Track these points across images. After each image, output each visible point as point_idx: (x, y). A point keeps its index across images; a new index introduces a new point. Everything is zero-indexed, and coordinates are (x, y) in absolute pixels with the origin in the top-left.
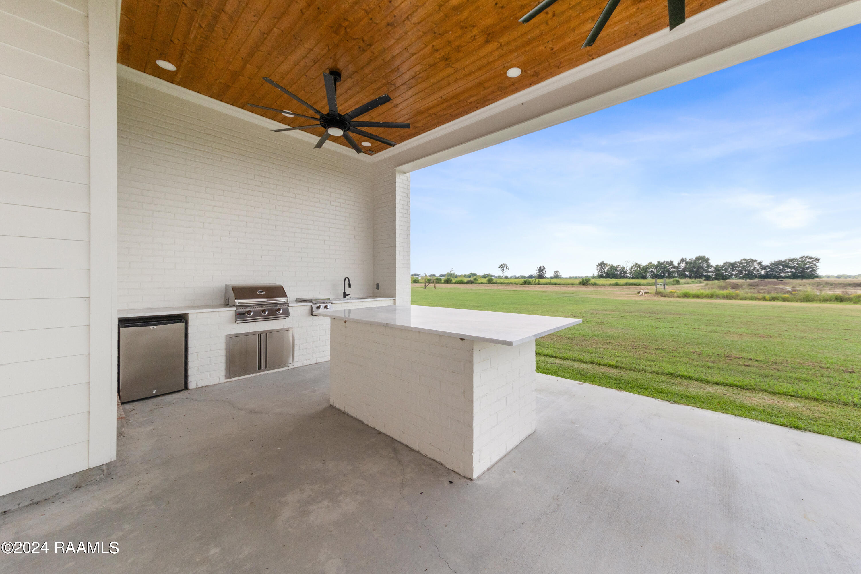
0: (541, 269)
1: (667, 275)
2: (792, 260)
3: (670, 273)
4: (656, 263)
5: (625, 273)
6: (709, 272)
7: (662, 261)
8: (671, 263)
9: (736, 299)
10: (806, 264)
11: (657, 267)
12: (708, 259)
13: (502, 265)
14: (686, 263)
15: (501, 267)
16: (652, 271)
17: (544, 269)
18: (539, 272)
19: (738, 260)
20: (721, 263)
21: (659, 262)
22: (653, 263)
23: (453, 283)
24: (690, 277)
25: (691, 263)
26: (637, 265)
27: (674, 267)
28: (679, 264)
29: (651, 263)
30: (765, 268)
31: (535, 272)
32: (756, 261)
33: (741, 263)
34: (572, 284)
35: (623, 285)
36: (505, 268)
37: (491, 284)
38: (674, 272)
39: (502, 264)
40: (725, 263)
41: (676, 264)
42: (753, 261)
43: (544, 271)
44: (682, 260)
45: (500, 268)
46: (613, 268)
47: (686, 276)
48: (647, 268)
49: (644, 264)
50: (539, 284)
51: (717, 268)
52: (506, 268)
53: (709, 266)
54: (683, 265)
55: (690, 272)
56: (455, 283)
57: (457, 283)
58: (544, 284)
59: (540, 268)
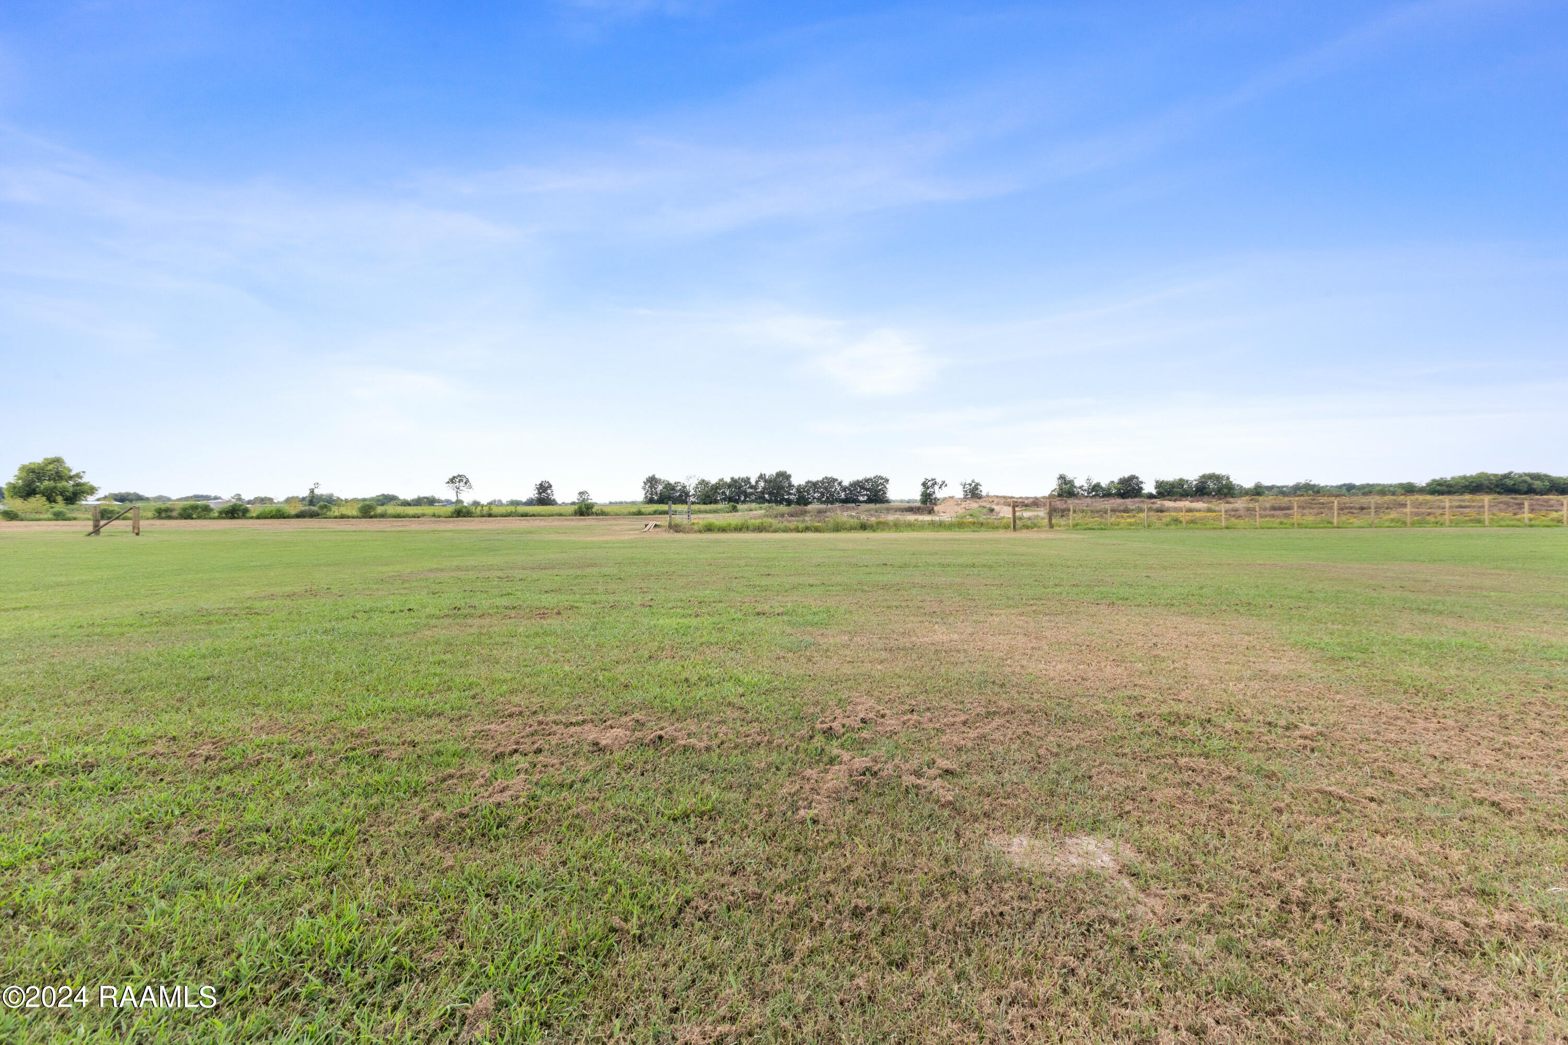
0: (544, 488)
1: (742, 498)
2: (867, 480)
3: (747, 495)
4: (728, 480)
5: (687, 495)
6: (791, 494)
7: (736, 477)
8: (747, 480)
9: (768, 531)
10: (878, 486)
11: (729, 486)
12: (789, 476)
13: (454, 477)
14: (766, 481)
15: (452, 481)
16: (724, 493)
17: (550, 486)
18: (540, 493)
19: (820, 479)
20: (803, 483)
21: (732, 479)
22: (725, 480)
23: (252, 518)
24: (769, 502)
25: (771, 481)
26: (703, 482)
27: (751, 487)
28: (757, 482)
29: (722, 480)
30: (844, 489)
31: (531, 493)
32: (837, 480)
33: (822, 482)
34: (561, 515)
35: (650, 514)
36: (462, 484)
37: (371, 517)
38: (752, 494)
39: (456, 475)
40: (808, 482)
41: (753, 482)
42: (835, 480)
43: (549, 491)
44: (761, 477)
45: (451, 485)
46: (670, 487)
47: (764, 501)
48: (717, 488)
49: (713, 481)
50: (490, 515)
51: (799, 489)
52: (466, 483)
53: (791, 486)
54: (762, 484)
55: (770, 494)
56: (258, 517)
57: (266, 518)
58: (502, 516)
59: (541, 485)
